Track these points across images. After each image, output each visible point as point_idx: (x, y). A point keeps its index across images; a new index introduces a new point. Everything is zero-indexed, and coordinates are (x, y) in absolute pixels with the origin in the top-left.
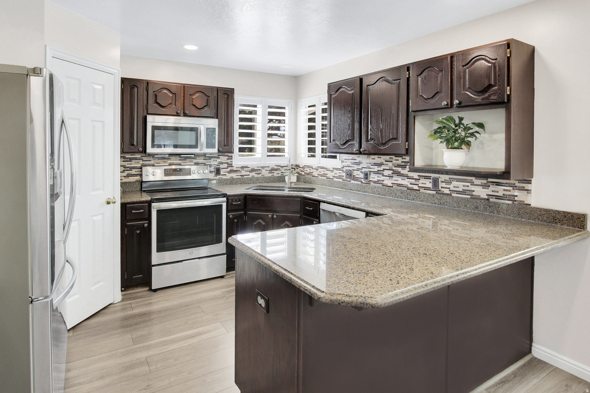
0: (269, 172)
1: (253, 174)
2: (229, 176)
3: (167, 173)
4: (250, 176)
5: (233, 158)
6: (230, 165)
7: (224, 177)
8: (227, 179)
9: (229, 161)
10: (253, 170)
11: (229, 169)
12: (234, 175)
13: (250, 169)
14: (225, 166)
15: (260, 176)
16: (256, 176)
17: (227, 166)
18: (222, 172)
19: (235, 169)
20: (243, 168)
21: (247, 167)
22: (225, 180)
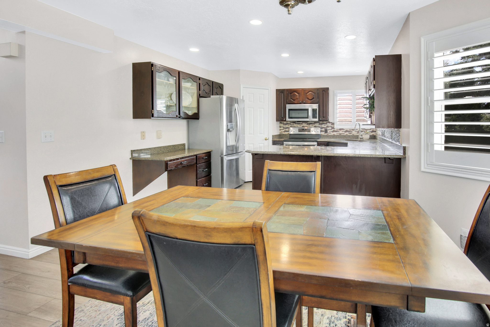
0: (357, 132)
1: (347, 133)
2: (332, 134)
3: (300, 131)
4: (345, 134)
5: (335, 124)
6: (333, 128)
7: (329, 134)
8: (331, 135)
9: (332, 126)
10: (346, 131)
11: (332, 130)
12: (335, 133)
13: (345, 130)
14: (330, 128)
15: (351, 134)
16: (349, 134)
17: (331, 128)
18: (328, 132)
19: (336, 130)
20: (340, 129)
21: (343, 129)
22: (330, 136)
